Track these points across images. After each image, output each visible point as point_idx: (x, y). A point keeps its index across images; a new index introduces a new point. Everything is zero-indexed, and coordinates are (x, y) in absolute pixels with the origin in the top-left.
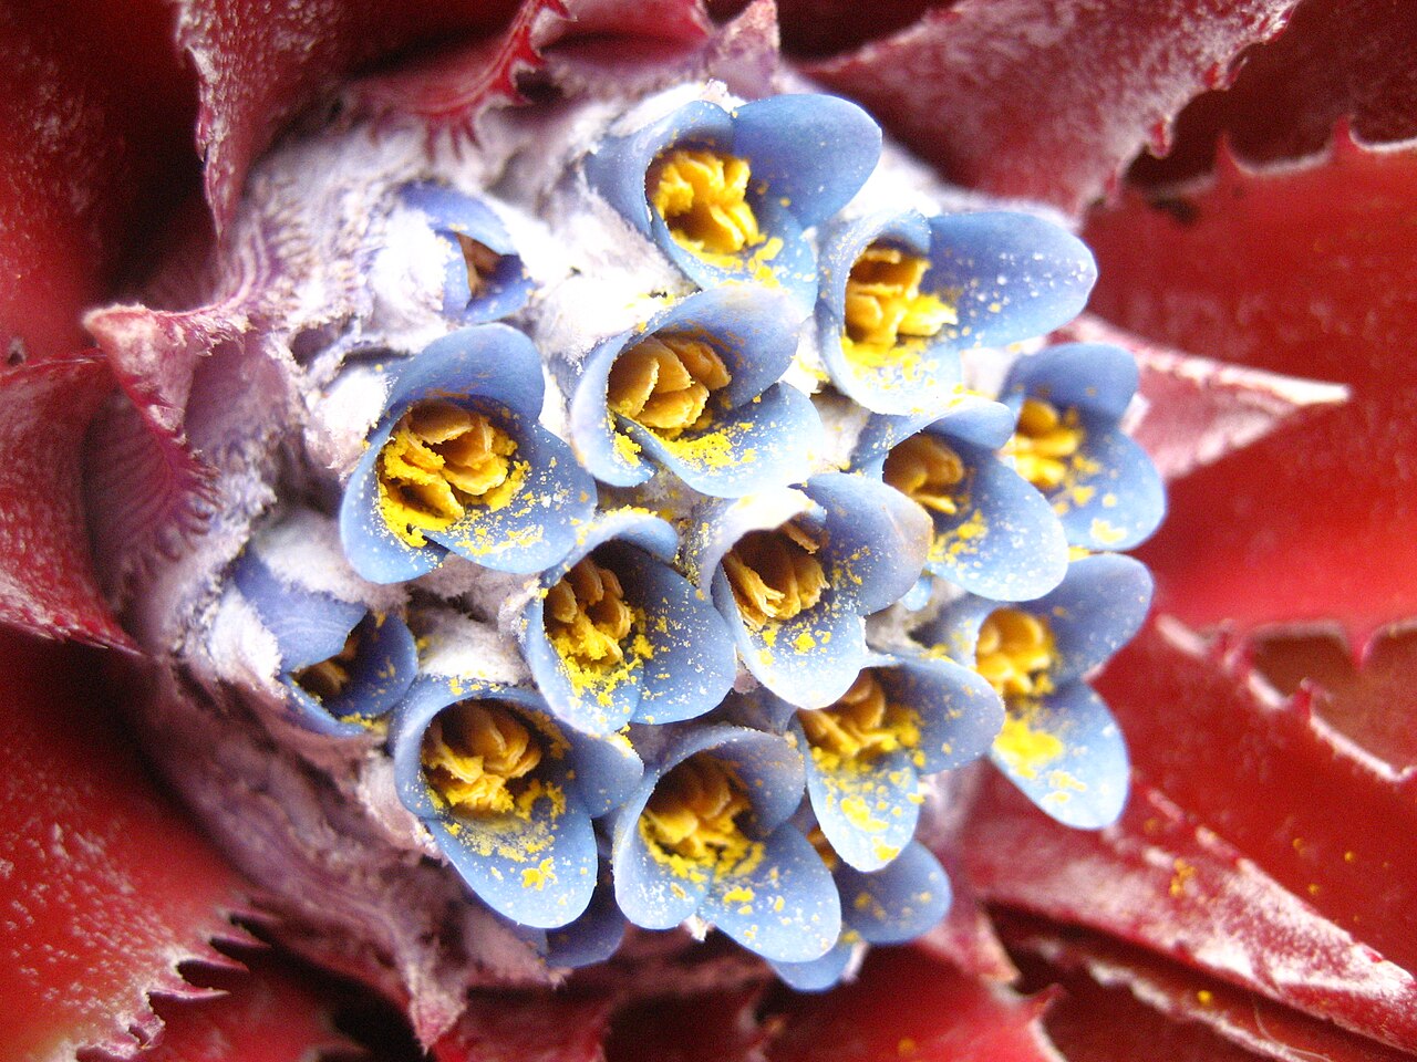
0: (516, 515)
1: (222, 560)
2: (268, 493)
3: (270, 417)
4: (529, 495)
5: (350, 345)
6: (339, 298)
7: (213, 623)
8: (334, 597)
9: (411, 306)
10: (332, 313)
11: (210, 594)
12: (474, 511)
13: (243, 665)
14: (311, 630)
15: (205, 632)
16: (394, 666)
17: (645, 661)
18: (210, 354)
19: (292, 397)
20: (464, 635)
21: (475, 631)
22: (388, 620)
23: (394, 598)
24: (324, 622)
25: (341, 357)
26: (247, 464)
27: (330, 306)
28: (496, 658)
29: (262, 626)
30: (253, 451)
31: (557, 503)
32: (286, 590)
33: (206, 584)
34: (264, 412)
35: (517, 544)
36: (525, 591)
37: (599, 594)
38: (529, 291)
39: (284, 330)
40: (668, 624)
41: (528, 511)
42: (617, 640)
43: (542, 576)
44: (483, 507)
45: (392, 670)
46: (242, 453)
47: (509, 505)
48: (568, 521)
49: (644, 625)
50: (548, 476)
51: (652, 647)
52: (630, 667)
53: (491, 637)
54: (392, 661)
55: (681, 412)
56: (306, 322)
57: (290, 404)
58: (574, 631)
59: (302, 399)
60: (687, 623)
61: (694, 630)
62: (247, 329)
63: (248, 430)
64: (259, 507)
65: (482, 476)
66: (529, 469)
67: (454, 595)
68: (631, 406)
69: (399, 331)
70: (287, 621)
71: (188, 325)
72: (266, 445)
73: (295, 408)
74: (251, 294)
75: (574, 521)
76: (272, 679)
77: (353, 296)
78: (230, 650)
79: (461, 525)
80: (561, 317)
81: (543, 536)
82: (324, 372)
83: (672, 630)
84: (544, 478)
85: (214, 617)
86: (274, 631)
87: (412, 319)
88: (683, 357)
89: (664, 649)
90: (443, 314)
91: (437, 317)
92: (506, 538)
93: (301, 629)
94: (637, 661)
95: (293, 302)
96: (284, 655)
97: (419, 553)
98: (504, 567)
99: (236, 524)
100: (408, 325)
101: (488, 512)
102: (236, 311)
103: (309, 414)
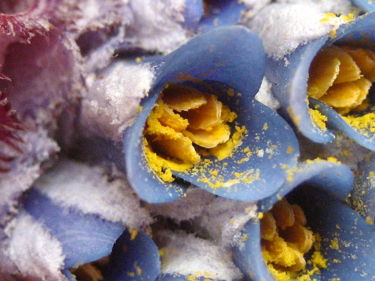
0: (239, 162)
1: (18, 190)
2: (54, 145)
3: (57, 92)
4: (247, 149)
5: (117, 44)
6: (110, 12)
7: (12, 234)
8: (102, 218)
9: (160, 18)
10: (106, 21)
11: (9, 213)
12: (206, 160)
13: (35, 262)
14: (88, 239)
15: (6, 240)
16: (141, 268)
17: (322, 269)
18: (30, 43)
19: (76, 78)
20: (191, 248)
21: (202, 245)
22: (139, 235)
23: (144, 220)
24: (96, 234)
25: (112, 51)
26: (37, 125)
27: (104, 17)
28: (216, 264)
29: (50, 236)
30: (42, 116)
31: (269, 154)
32: (65, 212)
33: (6, 206)
34: (53, 88)
35: (241, 181)
36: (247, 214)
37: (291, 221)
38: (242, 12)
39: (74, 31)
40: (340, 243)
41: (246, 159)
42: (303, 254)
43: (259, 203)
44: (212, 157)
45: (139, 271)
46: (34, 118)
47: (231, 156)
48: (278, 166)
49: (320, 245)
50: (261, 136)
51: (326, 260)
52: (311, 273)
53: (214, 249)
54: (138, 265)
55: (352, 96)
56: (88, 26)
57: (74, 83)
58: (272, 247)
59: (83, 80)
60: (354, 242)
61: (361, 247)
62: (50, 28)
63: (39, 101)
64: (46, 154)
65: (211, 136)
66: (246, 131)
67: (188, 219)
68: (319, 91)
69: (149, 36)
70: (68, 233)
71: (16, 23)
72: (53, 111)
73: (77, 86)
74: (48, 6)
75: (284, 166)
76: (59, 272)
77: (120, 11)
78: (25, 252)
79: (198, 168)
80: (268, 29)
81: (260, 177)
82: (100, 61)
83: (343, 248)
84: (258, 138)
85: (12, 229)
86: (59, 240)
87: (160, 27)
88: (355, 59)
89: (336, 261)
90: (183, 25)
91: (179, 27)
92: (233, 177)
93: (79, 238)
94: (316, 269)
95: (78, 13)
96: (67, 255)
97: (171, 186)
98: (233, 197)
99: (28, 166)
100: (157, 32)
101: (216, 161)
102: (41, 16)
103: (87, 90)
